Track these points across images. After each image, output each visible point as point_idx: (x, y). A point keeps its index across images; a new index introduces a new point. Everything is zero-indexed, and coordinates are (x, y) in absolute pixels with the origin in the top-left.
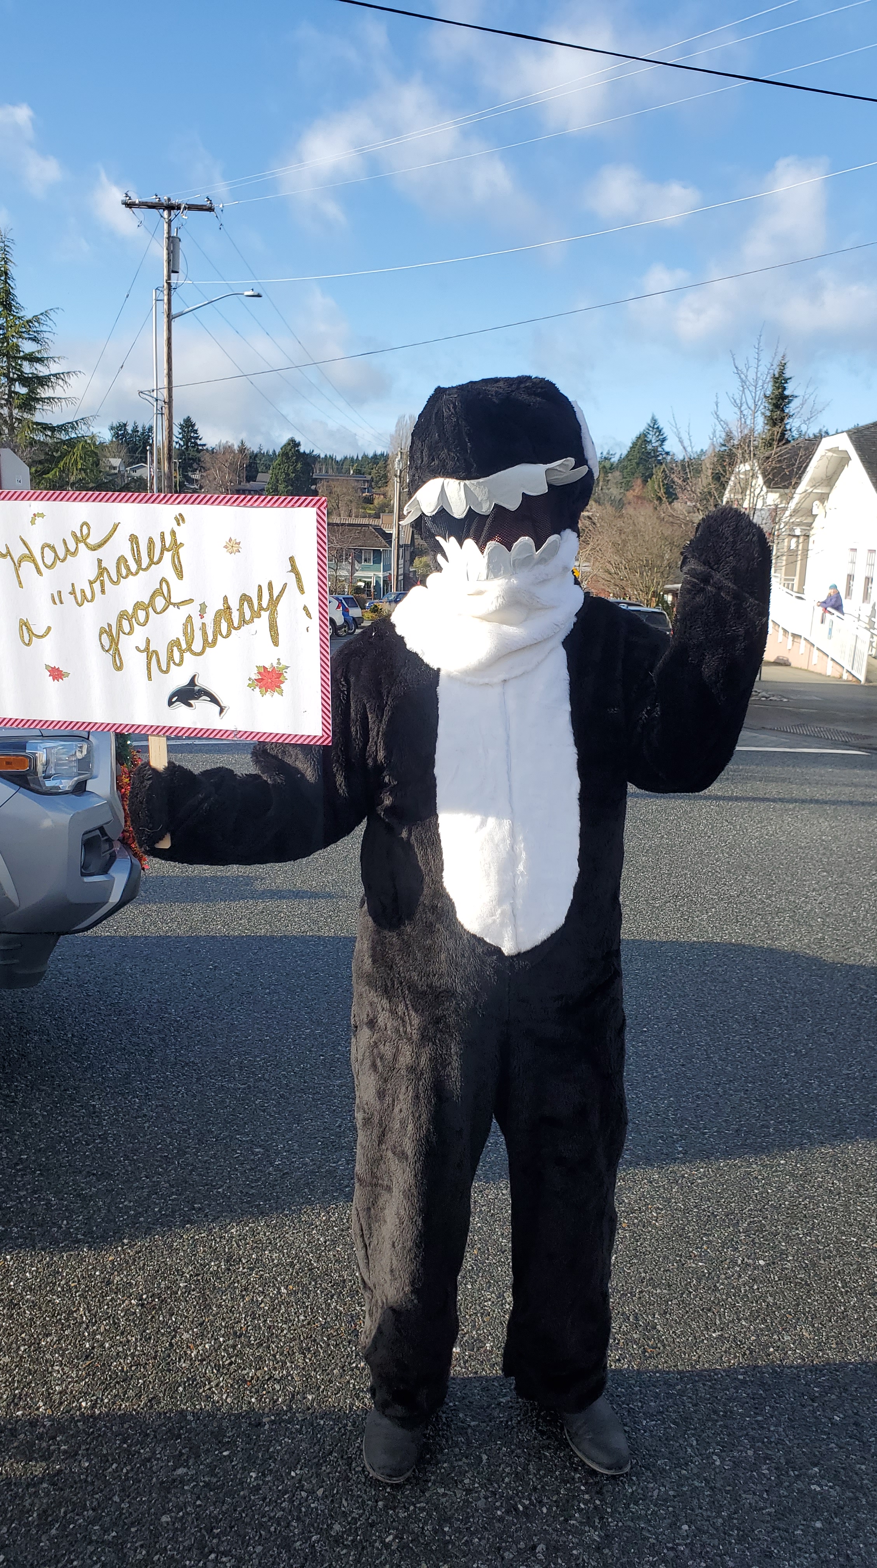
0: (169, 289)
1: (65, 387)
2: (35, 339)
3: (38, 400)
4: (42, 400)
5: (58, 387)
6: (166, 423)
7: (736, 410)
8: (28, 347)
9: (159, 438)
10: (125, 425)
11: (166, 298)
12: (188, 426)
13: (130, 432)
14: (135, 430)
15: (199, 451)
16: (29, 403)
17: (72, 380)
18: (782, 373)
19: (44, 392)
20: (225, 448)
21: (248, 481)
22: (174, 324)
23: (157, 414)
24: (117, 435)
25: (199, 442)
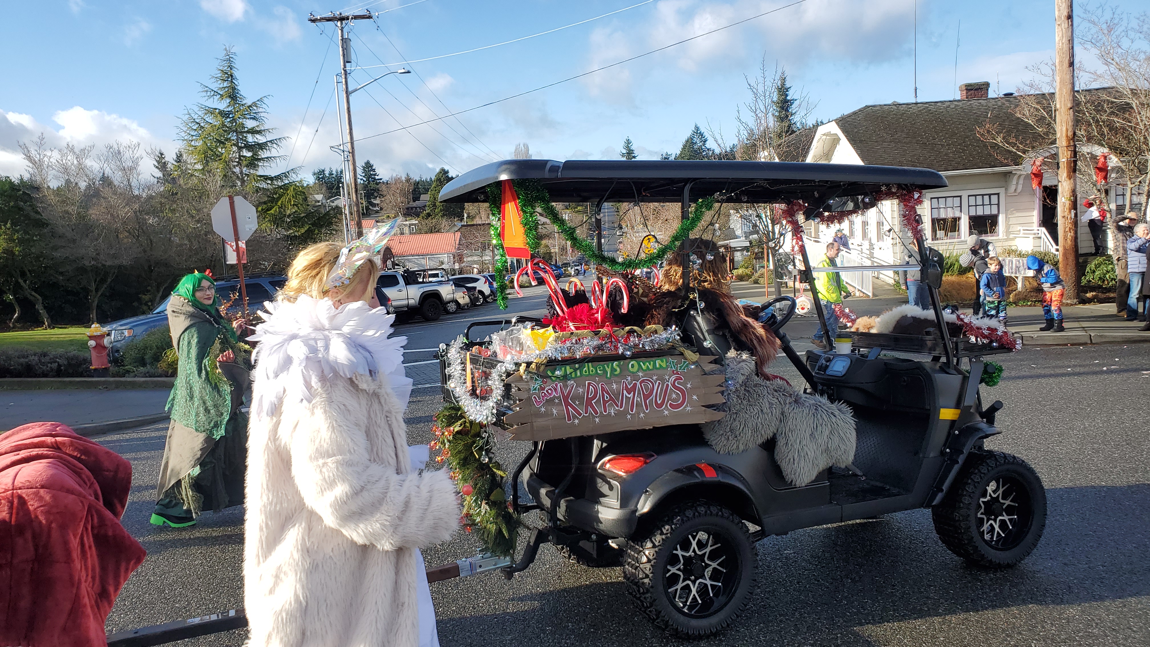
0: (346, 75)
1: (278, 149)
2: (254, 118)
3: (259, 160)
4: (263, 159)
5: (273, 150)
6: (351, 167)
7: (753, 114)
8: (250, 124)
9: (348, 177)
10: (323, 171)
11: (344, 80)
12: (368, 167)
13: (327, 175)
14: (331, 174)
15: (377, 184)
16: (253, 163)
17: (283, 143)
18: (783, 85)
19: (263, 154)
20: (396, 180)
21: (414, 201)
22: (351, 98)
23: (344, 161)
24: (318, 179)
25: (377, 177)
